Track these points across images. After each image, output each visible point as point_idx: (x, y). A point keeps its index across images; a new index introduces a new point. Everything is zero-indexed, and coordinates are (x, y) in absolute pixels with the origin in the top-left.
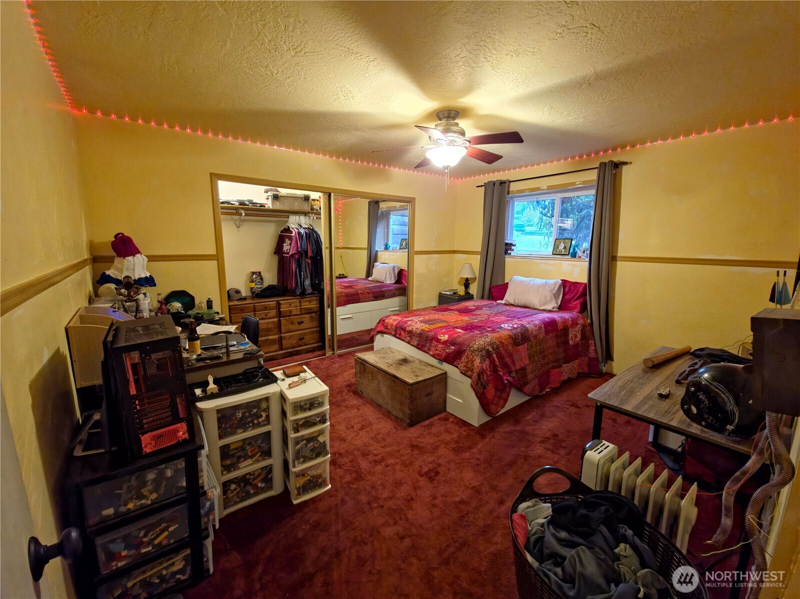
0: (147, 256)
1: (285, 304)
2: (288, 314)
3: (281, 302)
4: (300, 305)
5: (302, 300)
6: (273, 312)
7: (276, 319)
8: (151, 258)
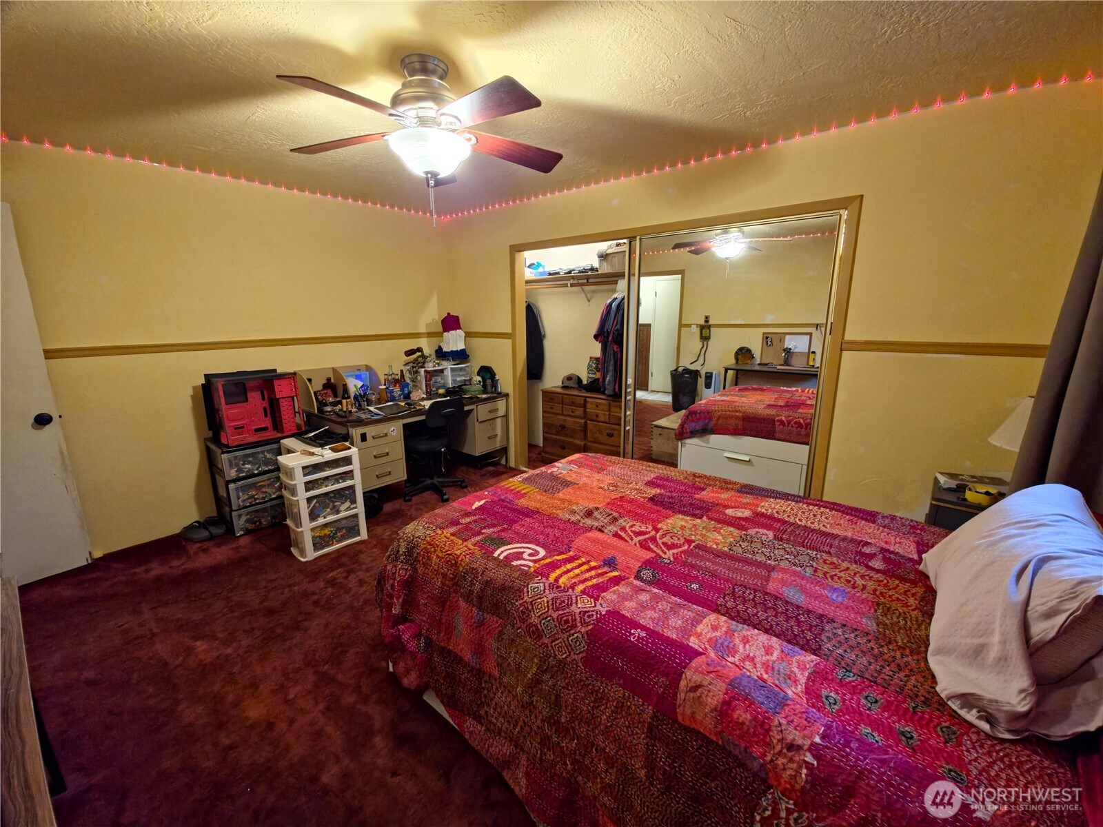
0: (465, 332)
1: (592, 403)
2: (595, 418)
3: (588, 400)
4: (609, 410)
5: (613, 403)
6: (579, 411)
7: (583, 421)
8: (468, 335)
